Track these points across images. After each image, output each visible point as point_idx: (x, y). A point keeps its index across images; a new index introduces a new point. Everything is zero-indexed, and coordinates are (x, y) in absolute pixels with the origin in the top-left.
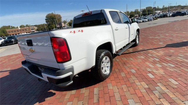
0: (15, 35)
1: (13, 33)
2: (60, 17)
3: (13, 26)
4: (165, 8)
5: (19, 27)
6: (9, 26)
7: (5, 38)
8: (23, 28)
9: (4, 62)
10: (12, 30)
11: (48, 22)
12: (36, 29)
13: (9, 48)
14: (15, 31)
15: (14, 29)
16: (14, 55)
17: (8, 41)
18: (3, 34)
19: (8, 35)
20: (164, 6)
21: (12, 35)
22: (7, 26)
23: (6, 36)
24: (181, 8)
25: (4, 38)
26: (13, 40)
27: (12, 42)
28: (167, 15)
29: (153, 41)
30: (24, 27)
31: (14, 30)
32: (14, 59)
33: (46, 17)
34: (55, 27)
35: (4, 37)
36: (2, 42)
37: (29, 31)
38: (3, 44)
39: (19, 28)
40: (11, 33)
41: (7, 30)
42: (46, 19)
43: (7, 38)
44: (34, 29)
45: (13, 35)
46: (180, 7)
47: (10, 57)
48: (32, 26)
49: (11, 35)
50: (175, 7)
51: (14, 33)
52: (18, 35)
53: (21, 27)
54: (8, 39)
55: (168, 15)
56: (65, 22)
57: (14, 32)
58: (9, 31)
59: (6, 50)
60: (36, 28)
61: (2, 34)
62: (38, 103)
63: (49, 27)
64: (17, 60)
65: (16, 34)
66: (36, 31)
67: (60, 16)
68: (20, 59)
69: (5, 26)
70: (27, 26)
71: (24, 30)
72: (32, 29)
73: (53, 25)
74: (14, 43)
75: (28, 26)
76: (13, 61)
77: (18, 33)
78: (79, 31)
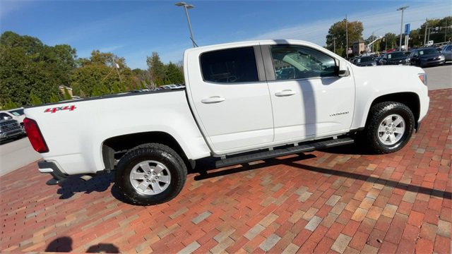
2: (359, 29)
33: (329, 32)
42: (328, 37)
67: (359, 26)
73: (338, 50)
78: (66, 108)
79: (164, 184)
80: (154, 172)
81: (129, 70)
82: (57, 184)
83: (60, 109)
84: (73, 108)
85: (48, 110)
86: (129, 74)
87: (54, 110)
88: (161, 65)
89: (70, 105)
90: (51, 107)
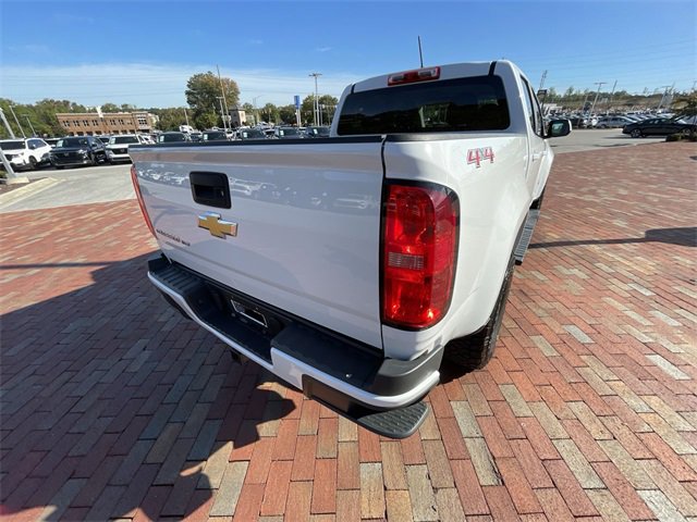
0: (85, 135)
1: (78, 129)
2: (233, 92)
3: (78, 105)
4: (575, 95)
5: (99, 109)
6: (66, 103)
7: (55, 142)
8: (111, 116)
9: (57, 229)
10: (75, 119)
11: (195, 103)
12: (155, 121)
13: (70, 178)
14: (86, 122)
15: (81, 116)
16: (91, 205)
17: (67, 155)
18: (47, 128)
19: (65, 132)
20: (571, 90)
21: (76, 136)
22: (58, 102)
23: (57, 136)
24: (624, 102)
25: (50, 142)
26: (81, 151)
27: (80, 157)
28: (582, 120)
29: (584, 212)
30: (117, 110)
31: (84, 118)
32: (93, 225)
33: (189, 86)
34: (215, 123)
35: (49, 136)
36: (45, 155)
37: (133, 128)
38: (48, 161)
39: (101, 115)
40: (73, 128)
41: (62, 116)
42: (188, 93)
43: (60, 144)
44: (148, 121)
45: (80, 133)
46: (623, 99)
47: (79, 214)
48: (142, 110)
49: (72, 134)
50: (605, 95)
51: (84, 129)
52: (95, 135)
53: (105, 109)
54: (64, 145)
55: (585, 121)
56: (248, 110)
57: (82, 124)
58: (65, 119)
59: (59, 185)
60: (155, 119)
61: (41, 126)
62: (230, 444)
63: (197, 120)
64: (107, 228)
65: (90, 133)
66: (157, 128)
67: (233, 86)
68: (115, 225)
69: (52, 101)
70: (125, 108)
71: (117, 121)
72: (141, 123)
73: (209, 116)
74: (85, 162)
75: (130, 111)
76: (91, 231)
77: (96, 128)
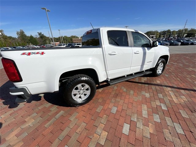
5: (80, 37)
15: (77, 39)
22: (74, 36)
58: (74, 39)
78: (38, 53)
79: (86, 94)
80: (83, 89)
81: (6, 36)
82: (25, 101)
83: (34, 53)
84: (43, 53)
85: (24, 54)
86: (6, 38)
87: (29, 54)
88: (25, 36)
89: (41, 51)
90: (27, 52)
